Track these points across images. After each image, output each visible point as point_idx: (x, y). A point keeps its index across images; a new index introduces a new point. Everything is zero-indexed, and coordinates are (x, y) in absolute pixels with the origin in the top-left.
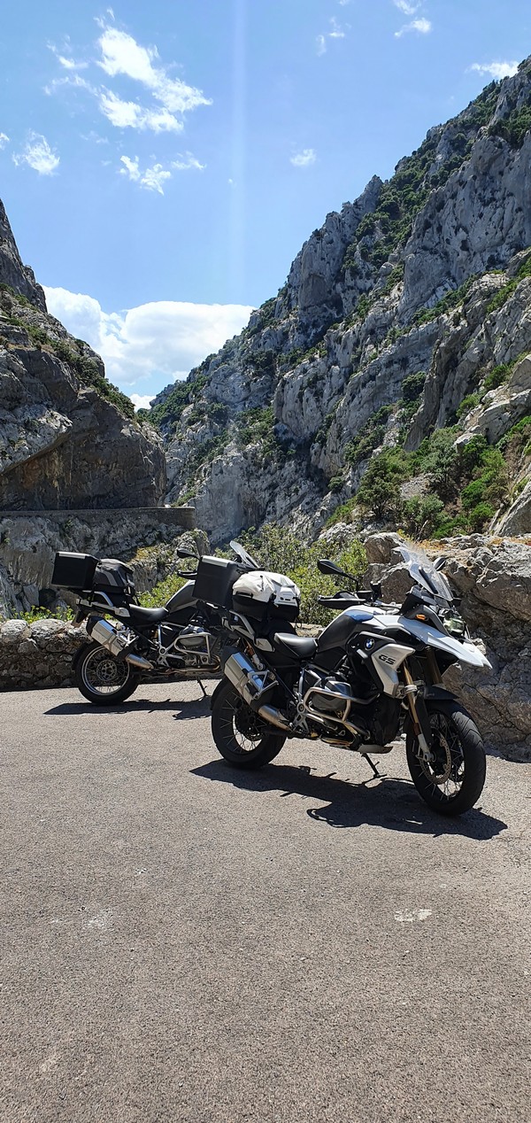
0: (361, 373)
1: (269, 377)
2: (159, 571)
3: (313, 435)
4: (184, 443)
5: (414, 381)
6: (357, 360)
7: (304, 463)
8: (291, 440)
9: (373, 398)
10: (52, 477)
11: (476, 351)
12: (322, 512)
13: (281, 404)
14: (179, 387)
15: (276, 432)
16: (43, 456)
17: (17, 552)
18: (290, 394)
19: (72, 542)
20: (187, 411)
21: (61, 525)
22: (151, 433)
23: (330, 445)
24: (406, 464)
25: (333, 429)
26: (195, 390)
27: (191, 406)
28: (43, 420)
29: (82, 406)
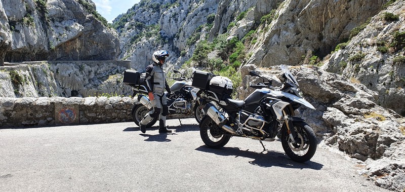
0: (192, 13)
1: (158, 13)
2: (117, 84)
3: (174, 35)
4: (126, 36)
5: (211, 17)
6: (190, 8)
7: (171, 45)
8: (166, 37)
9: (196, 22)
10: (76, 48)
11: (233, 7)
12: (178, 63)
13: (162, 23)
14: (124, 16)
15: (161, 33)
16: (73, 40)
17: (62, 76)
18: (166, 20)
19: (84, 73)
20: (127, 24)
21: (79, 66)
22: (114, 32)
23: (181, 39)
24: (209, 47)
25: (182, 33)
26: (130, 17)
27: (129, 23)
28: (73, 26)
29: (88, 21)
